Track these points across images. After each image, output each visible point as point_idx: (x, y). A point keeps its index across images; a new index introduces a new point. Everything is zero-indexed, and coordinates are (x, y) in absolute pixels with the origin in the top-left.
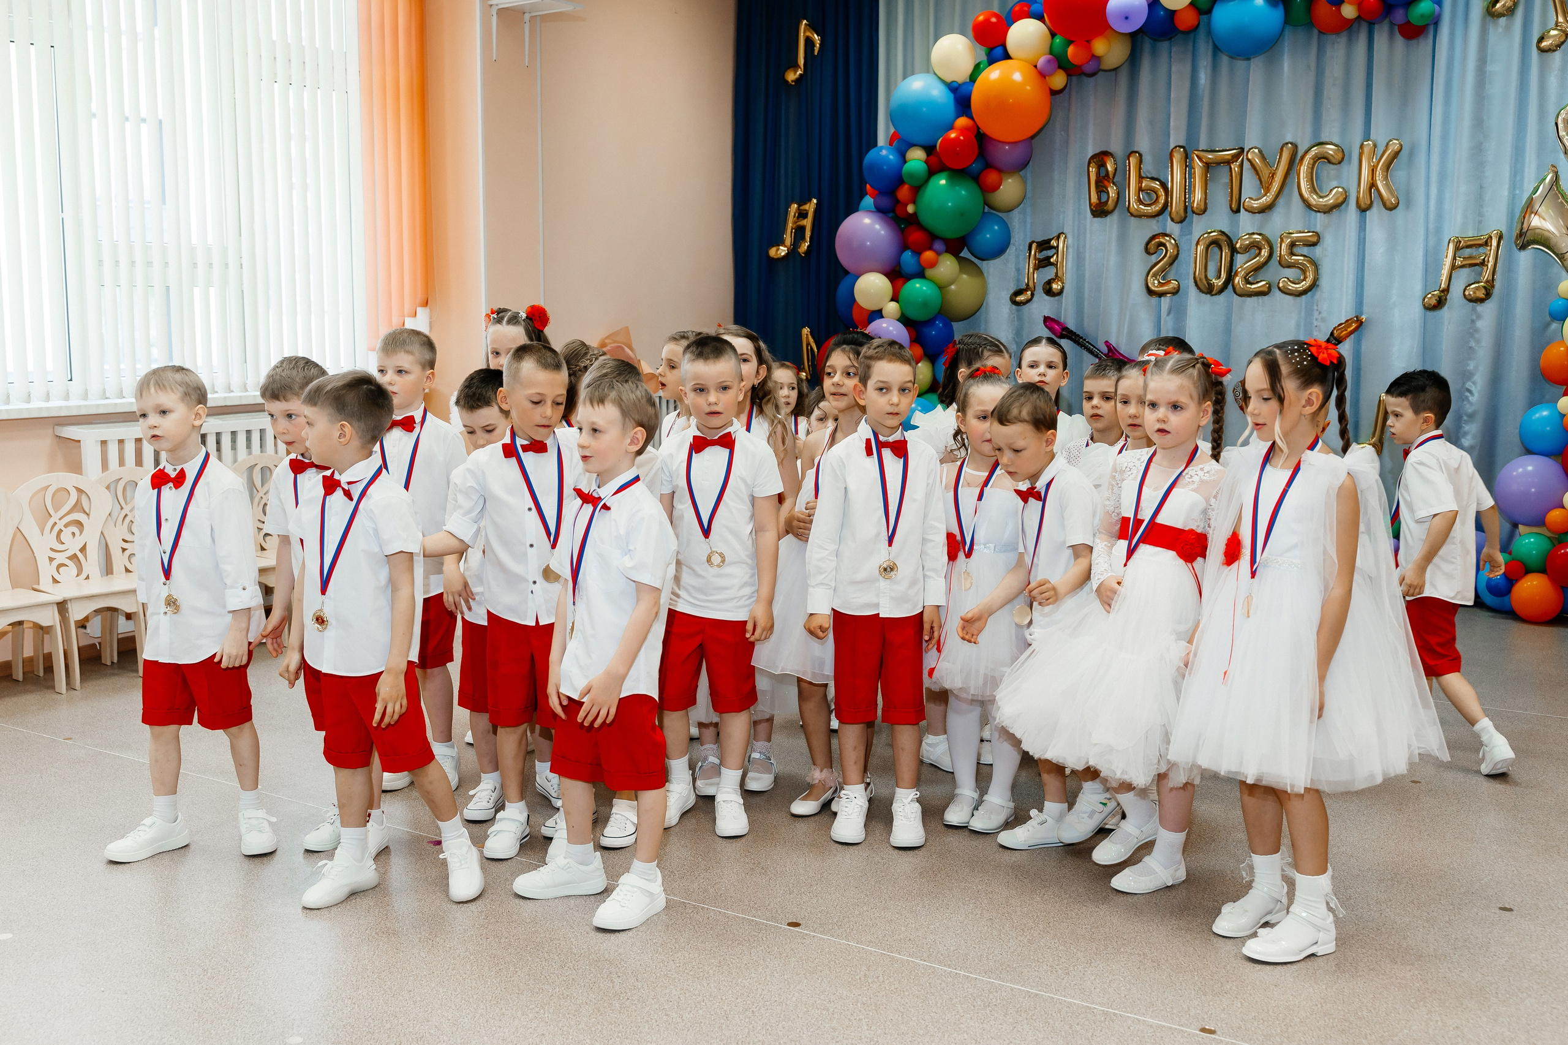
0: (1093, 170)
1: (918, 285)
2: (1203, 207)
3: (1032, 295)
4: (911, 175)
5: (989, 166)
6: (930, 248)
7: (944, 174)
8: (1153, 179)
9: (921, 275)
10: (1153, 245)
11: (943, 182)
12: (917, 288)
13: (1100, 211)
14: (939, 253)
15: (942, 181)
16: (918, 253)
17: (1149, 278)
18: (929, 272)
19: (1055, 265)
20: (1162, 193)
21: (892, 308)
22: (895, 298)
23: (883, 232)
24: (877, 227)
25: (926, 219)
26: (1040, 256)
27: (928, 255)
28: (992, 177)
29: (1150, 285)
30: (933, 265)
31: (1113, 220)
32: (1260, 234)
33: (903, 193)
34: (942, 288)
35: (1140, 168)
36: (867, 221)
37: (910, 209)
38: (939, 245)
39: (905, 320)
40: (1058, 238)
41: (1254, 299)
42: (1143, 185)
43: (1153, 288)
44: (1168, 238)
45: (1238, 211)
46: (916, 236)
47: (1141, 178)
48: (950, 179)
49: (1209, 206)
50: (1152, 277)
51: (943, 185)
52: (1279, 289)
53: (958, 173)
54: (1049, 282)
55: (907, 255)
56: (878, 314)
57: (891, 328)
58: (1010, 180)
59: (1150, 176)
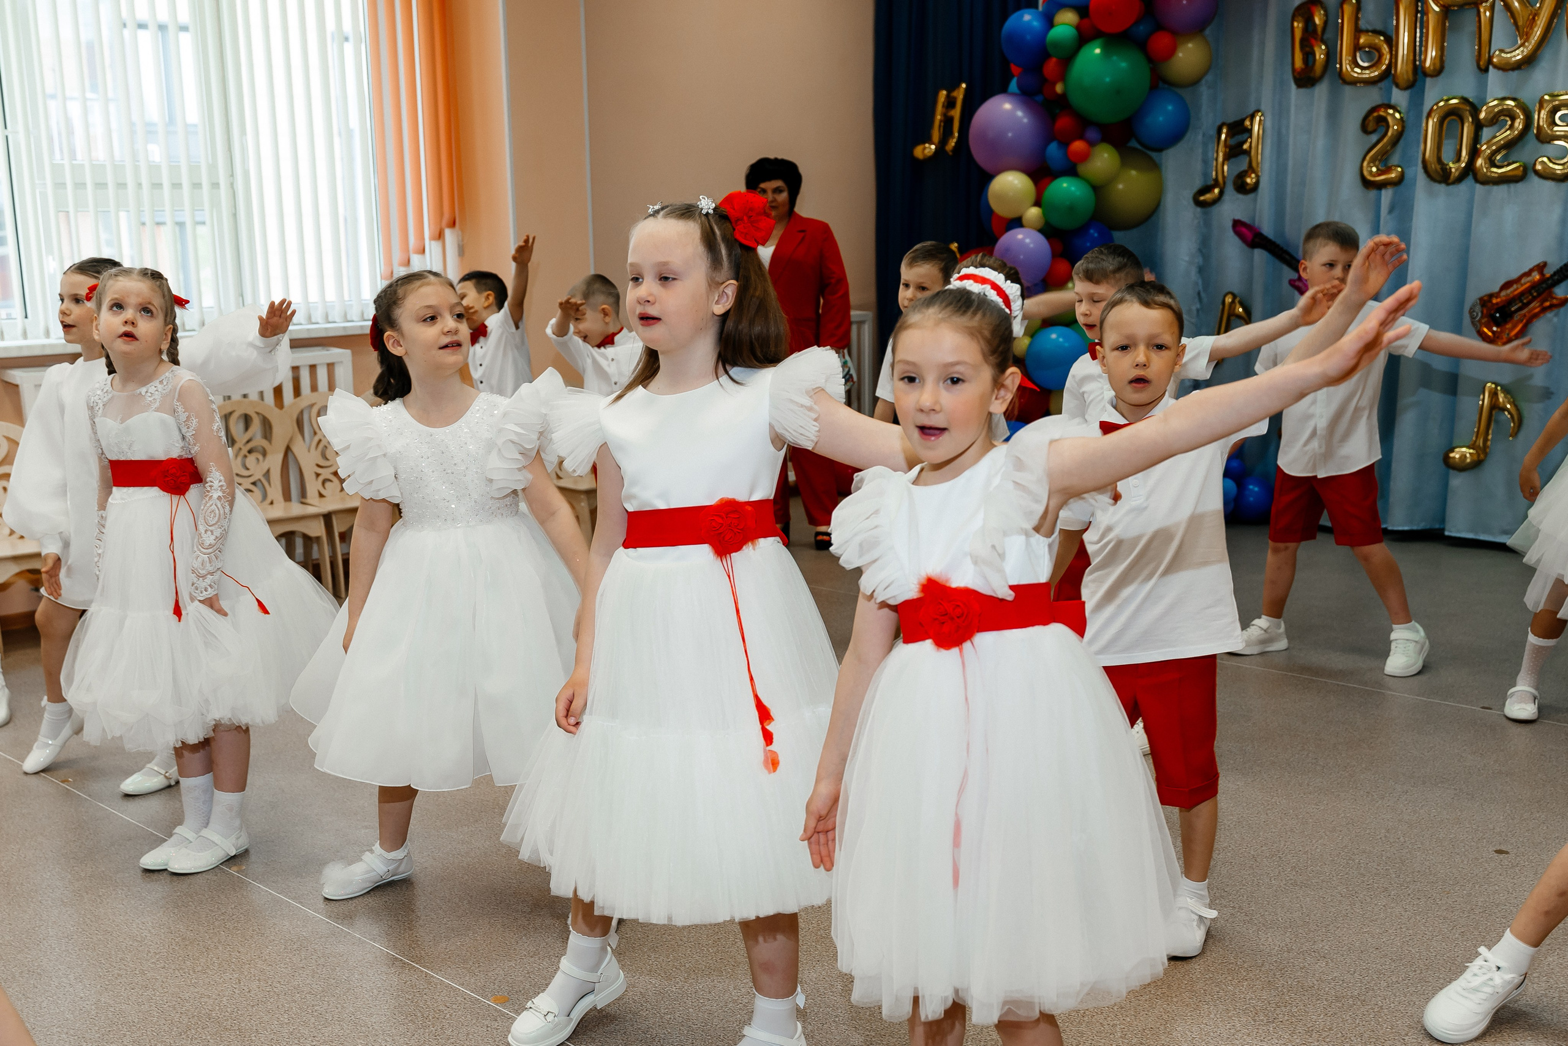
0: (1298, 25)
1: (1065, 185)
2: (1438, 65)
3: (1221, 193)
4: (1056, 44)
5: (1159, 27)
6: (1081, 137)
7: (1098, 42)
8: (1377, 32)
9: (1071, 171)
10: (1373, 122)
11: (1098, 51)
12: (1065, 187)
13: (1305, 79)
14: (1092, 144)
15: (1096, 50)
16: (1065, 144)
17: (1365, 164)
18: (1082, 168)
19: (1247, 153)
20: (1385, 49)
21: (1033, 213)
22: (1037, 203)
23: (1025, 120)
24: (1020, 114)
25: (1077, 100)
26: (1232, 142)
27: (1078, 145)
28: (1161, 40)
29: (1366, 173)
30: (1085, 157)
31: (1321, 91)
32: (1514, 99)
33: (1051, 67)
34: (1098, 189)
35: (1357, 19)
36: (1007, 106)
37: (1059, 88)
38: (1092, 134)
39: (1048, 230)
40: (1252, 117)
41: (1503, 188)
42: (1362, 41)
43: (1372, 179)
44: (1391, 111)
45: (1486, 70)
46: (1064, 122)
47: (1358, 31)
48: (1106, 49)
49: (1446, 65)
50: (1369, 163)
51: (1097, 54)
52: (1536, 172)
53: (1116, 40)
54: (1242, 176)
55: (1053, 149)
56: (1017, 222)
57: (1028, 241)
58: (1190, 45)
59: (1370, 28)
